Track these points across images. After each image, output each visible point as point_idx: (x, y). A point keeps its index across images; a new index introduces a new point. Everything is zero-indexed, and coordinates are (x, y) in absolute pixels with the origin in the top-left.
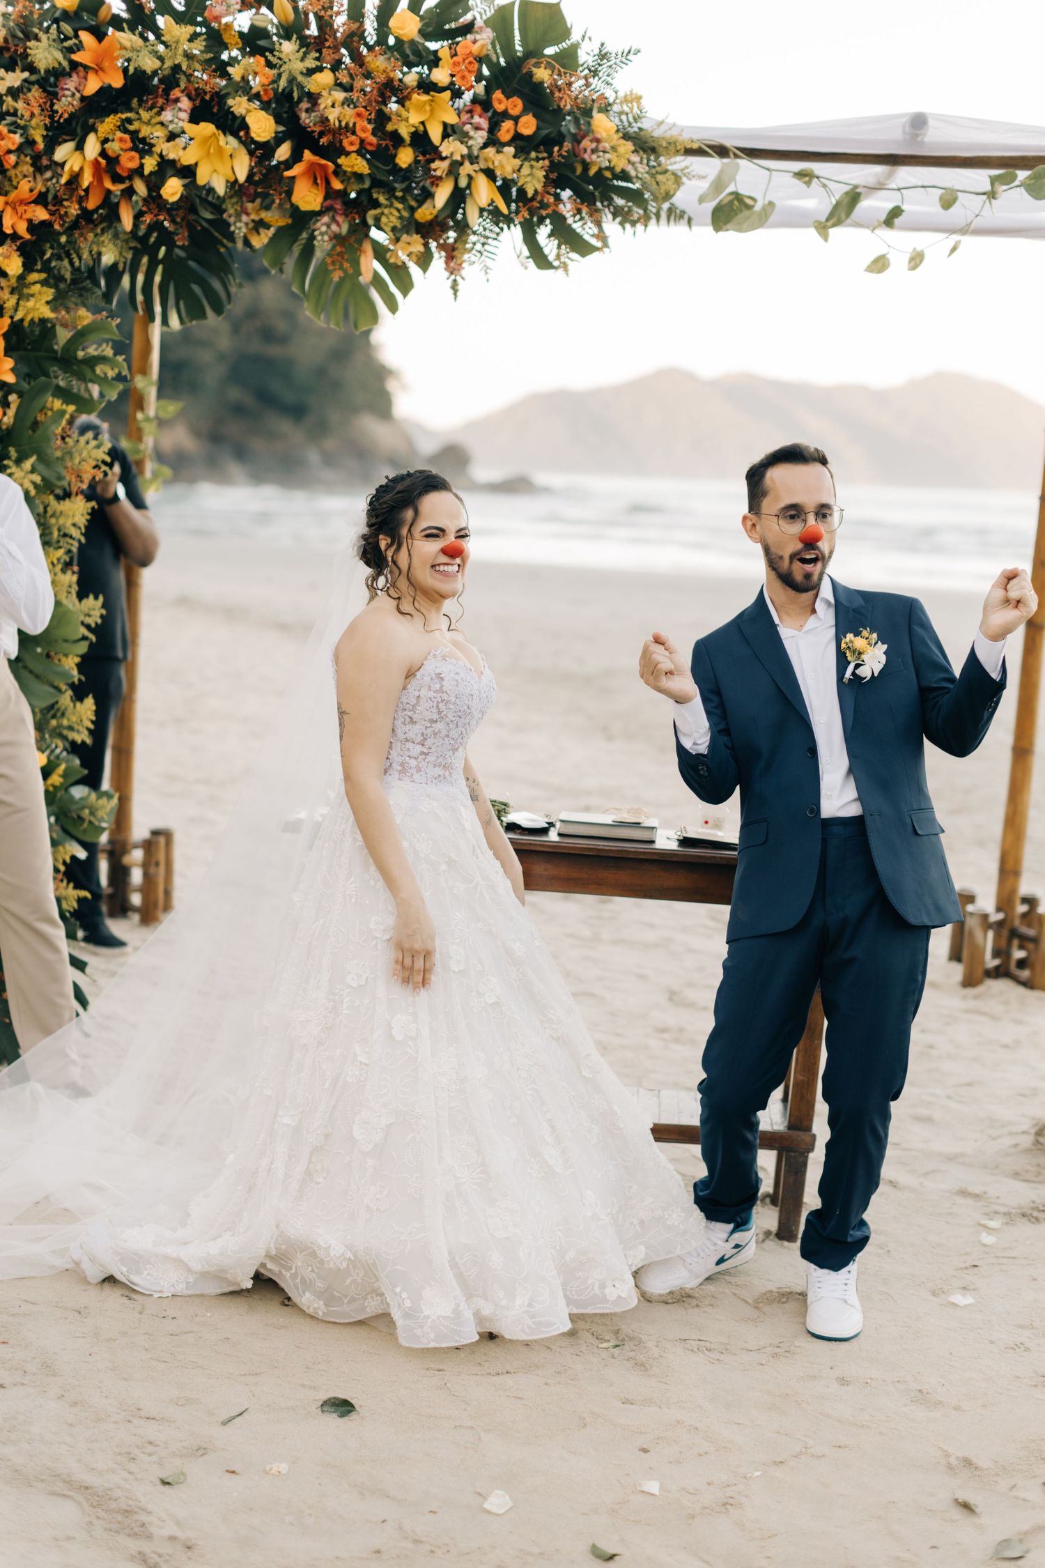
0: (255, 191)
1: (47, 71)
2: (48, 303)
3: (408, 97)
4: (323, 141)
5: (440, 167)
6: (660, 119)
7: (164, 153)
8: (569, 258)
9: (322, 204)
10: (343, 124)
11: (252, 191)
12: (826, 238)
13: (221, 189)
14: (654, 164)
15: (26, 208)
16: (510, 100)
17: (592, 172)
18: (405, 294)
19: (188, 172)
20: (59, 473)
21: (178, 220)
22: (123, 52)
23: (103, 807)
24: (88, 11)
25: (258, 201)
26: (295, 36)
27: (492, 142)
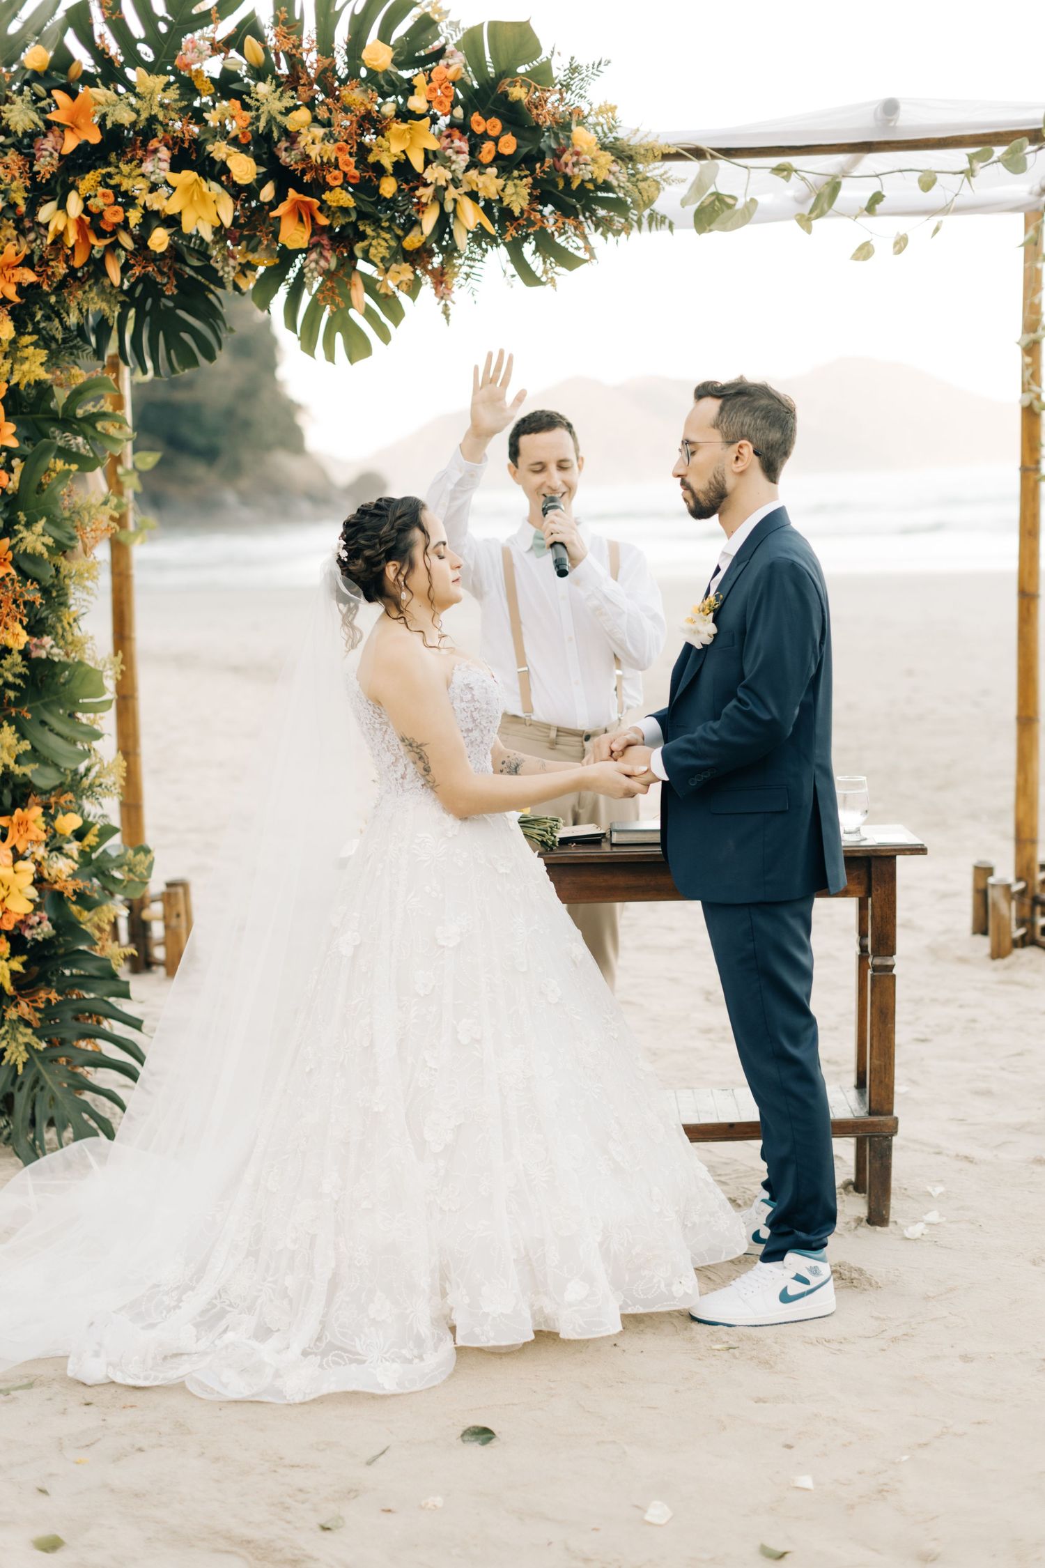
0: (241, 234)
1: (25, 133)
3: (387, 128)
4: (307, 178)
5: (425, 194)
6: (636, 128)
7: (147, 205)
8: (556, 273)
9: (309, 241)
10: (325, 160)
11: (238, 234)
12: (809, 231)
13: (208, 236)
14: (632, 172)
15: (14, 271)
16: (489, 120)
17: (575, 186)
18: (396, 323)
19: (172, 222)
20: (69, 533)
21: (165, 270)
22: (98, 108)
23: (141, 862)
24: (57, 70)
25: (244, 243)
26: (270, 76)
27: (474, 164)
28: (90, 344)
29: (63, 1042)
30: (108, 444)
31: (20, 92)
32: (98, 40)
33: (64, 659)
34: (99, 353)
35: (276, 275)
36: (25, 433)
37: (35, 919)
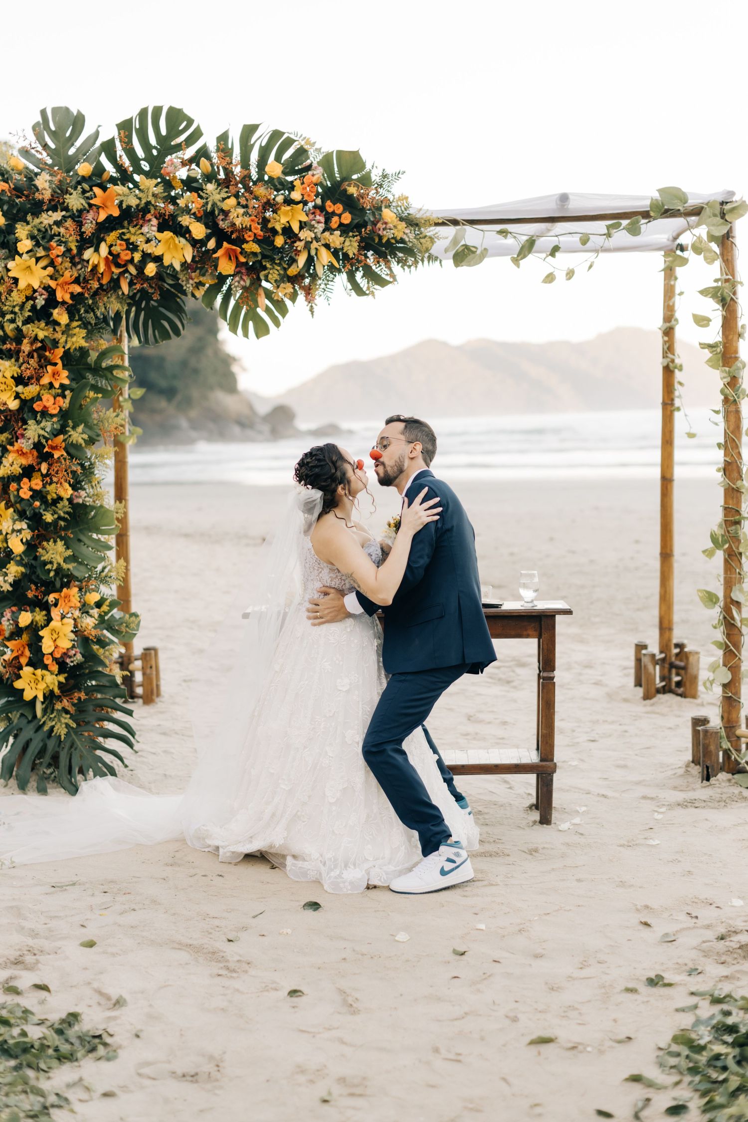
0: (197, 267)
1: (77, 211)
2: (83, 338)
3: (279, 209)
4: (234, 236)
5: (300, 245)
6: (420, 208)
7: (144, 250)
8: (375, 289)
9: (234, 270)
10: (244, 226)
11: (195, 266)
12: (518, 267)
13: (178, 267)
14: (418, 233)
15: (69, 286)
16: (336, 205)
17: (384, 240)
18: (284, 317)
19: (158, 259)
20: (97, 432)
21: (154, 285)
22: (118, 197)
23: (133, 622)
24: (96, 176)
25: (199, 271)
26: (214, 180)
27: (327, 229)
28: (110, 326)
29: (87, 723)
30: (119, 383)
31: (75, 188)
32: (118, 159)
33: (92, 504)
34: (114, 331)
35: (215, 289)
36: (72, 376)
37: (72, 652)
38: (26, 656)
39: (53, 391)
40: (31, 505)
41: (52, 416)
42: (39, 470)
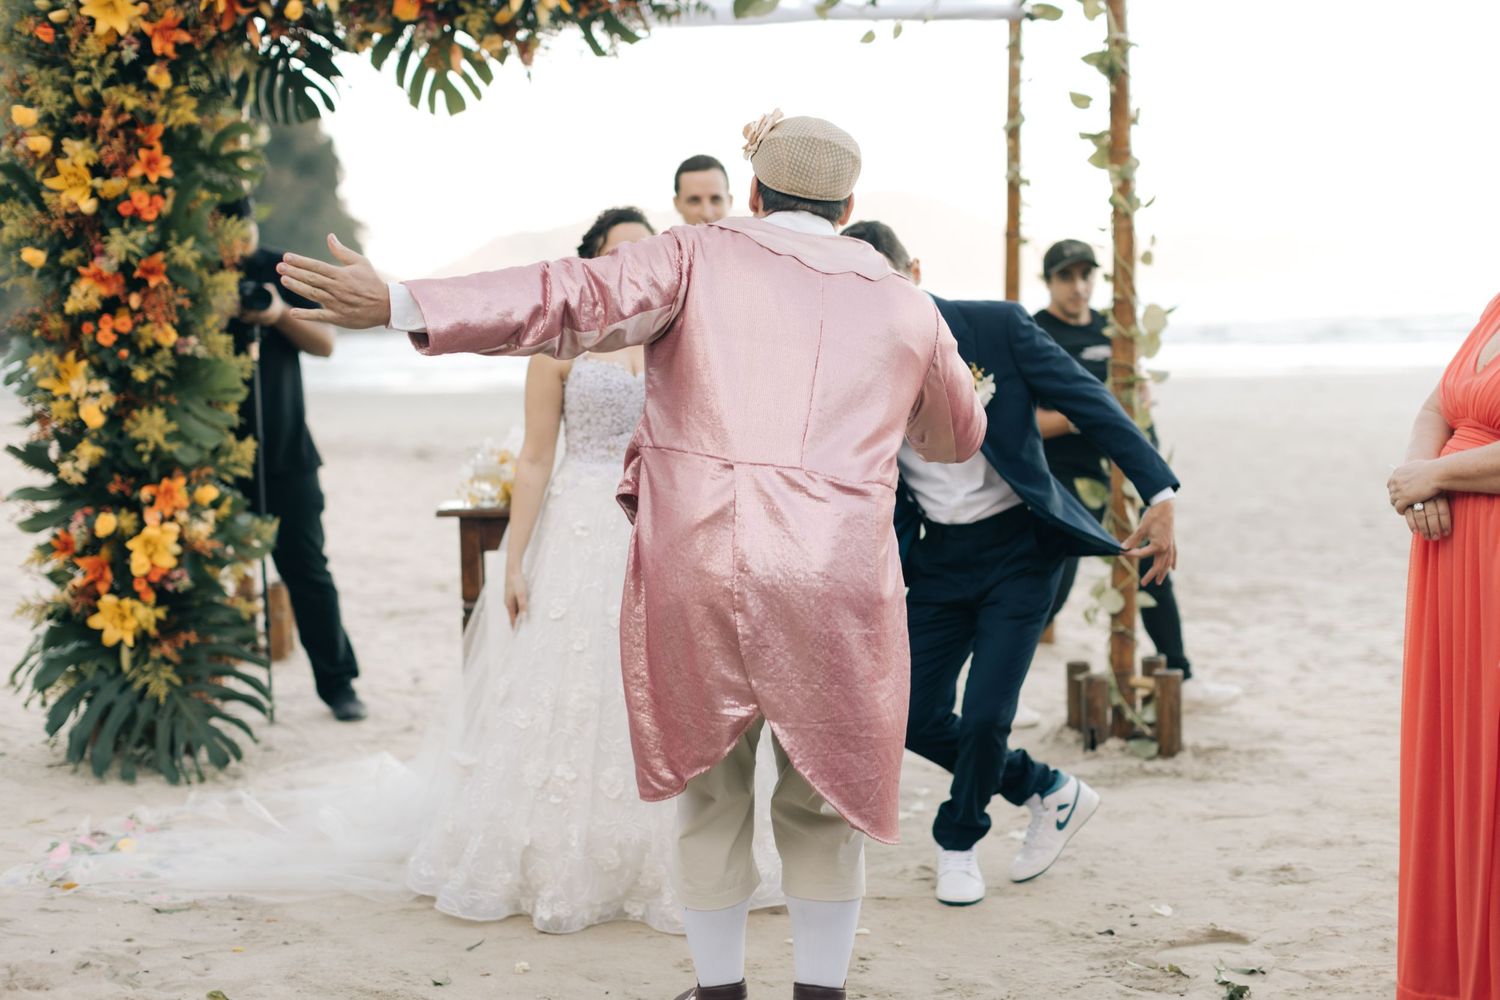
0: (362, 7)
2: (192, 110)
8: (621, 47)
9: (417, 14)
11: (359, 7)
13: (335, 8)
15: (172, 32)
18: (487, 83)
20: (213, 249)
23: (266, 531)
25: (364, 15)
28: (229, 94)
29: (197, 679)
33: (204, 356)
34: (238, 104)
35: (388, 43)
36: (178, 167)
37: (176, 574)
38: (107, 581)
39: (148, 187)
40: (114, 355)
41: (148, 223)
42: (127, 305)
